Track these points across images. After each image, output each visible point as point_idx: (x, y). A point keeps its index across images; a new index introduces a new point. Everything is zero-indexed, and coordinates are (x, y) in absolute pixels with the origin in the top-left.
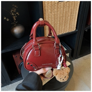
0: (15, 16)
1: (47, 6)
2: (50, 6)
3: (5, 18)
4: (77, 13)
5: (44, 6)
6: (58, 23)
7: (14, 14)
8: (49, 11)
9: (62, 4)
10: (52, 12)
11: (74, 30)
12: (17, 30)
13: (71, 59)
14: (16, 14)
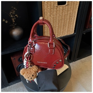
0: (13, 18)
1: (46, 9)
2: (49, 9)
3: (4, 20)
4: (76, 17)
5: (43, 9)
6: (57, 26)
7: (13, 16)
8: (48, 14)
9: (61, 7)
10: (51, 15)
11: (72, 33)
12: (16, 32)
13: (69, 62)
14: (15, 16)
